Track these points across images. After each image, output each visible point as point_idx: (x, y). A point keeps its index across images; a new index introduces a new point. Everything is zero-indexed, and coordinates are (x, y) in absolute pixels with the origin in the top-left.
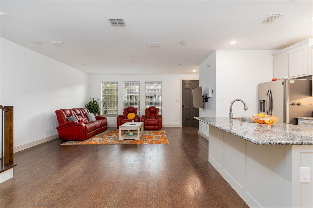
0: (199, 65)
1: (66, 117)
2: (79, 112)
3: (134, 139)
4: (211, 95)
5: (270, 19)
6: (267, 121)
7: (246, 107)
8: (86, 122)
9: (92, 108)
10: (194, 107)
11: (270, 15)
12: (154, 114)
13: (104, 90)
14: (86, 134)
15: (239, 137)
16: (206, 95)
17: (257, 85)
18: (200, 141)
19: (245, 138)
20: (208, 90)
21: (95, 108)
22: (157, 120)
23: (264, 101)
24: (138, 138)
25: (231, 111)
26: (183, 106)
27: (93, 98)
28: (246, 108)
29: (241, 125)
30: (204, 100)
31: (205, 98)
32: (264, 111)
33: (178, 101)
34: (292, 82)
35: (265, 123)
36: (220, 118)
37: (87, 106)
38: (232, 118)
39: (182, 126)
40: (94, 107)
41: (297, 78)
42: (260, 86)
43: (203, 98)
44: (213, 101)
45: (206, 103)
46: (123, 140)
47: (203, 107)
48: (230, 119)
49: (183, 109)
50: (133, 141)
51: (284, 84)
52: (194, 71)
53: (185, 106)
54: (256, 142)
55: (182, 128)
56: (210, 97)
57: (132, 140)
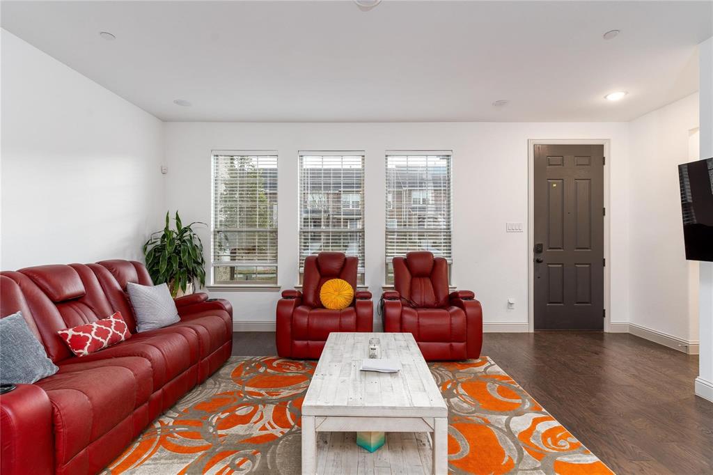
9: (170, 258)
12: (428, 281)
13: (222, 188)
21: (185, 258)
26: (538, 249)
27: (178, 218)
33: (517, 229)
39: (532, 331)
40: (177, 252)
49: (537, 261)
52: (616, 97)
53: (546, 250)
55: (532, 340)
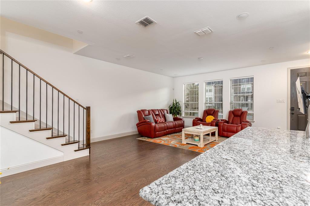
1: (144, 116)
2: (157, 113)
3: (197, 145)
8: (162, 121)
9: (174, 109)
12: (239, 118)
14: (155, 132)
21: (177, 109)
22: (239, 126)
24: (201, 144)
27: (176, 100)
37: (170, 107)
46: (185, 143)
49: (292, 114)
50: (196, 146)
57: (194, 146)
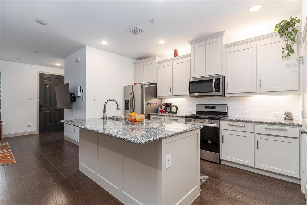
0: (65, 58)
4: (80, 93)
5: (136, 31)
6: (138, 119)
7: (118, 106)
10: (58, 107)
11: (136, 28)
15: (121, 139)
16: (74, 93)
17: (123, 87)
18: (66, 147)
19: (128, 140)
20: (77, 88)
23: (128, 101)
25: (104, 111)
26: (41, 106)
28: (119, 108)
29: (115, 124)
30: (71, 100)
31: (73, 97)
32: (128, 110)
33: (32, 100)
34: (147, 86)
35: (136, 121)
36: (93, 118)
38: (105, 118)
39: (38, 133)
41: (150, 84)
42: (125, 88)
43: (71, 97)
44: (82, 100)
45: (74, 103)
47: (70, 108)
48: (104, 120)
49: (40, 111)
51: (142, 87)
52: (58, 64)
53: (44, 107)
54: (139, 142)
55: (38, 136)
56: (79, 96)
